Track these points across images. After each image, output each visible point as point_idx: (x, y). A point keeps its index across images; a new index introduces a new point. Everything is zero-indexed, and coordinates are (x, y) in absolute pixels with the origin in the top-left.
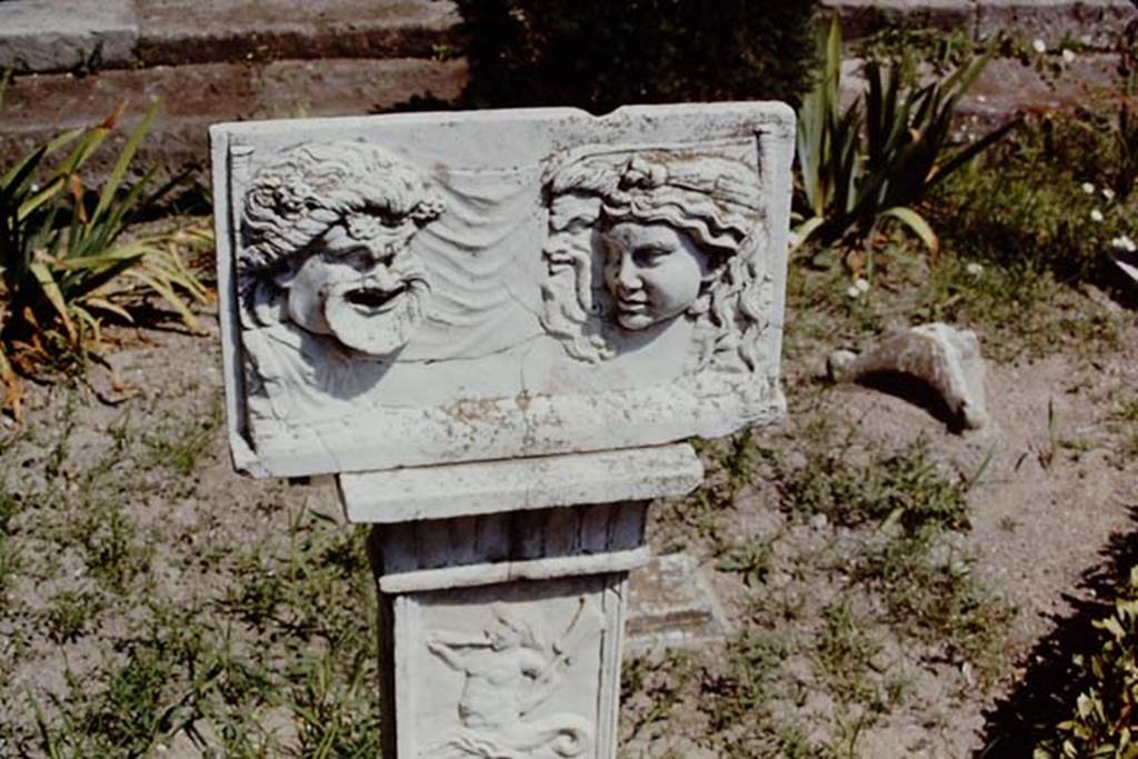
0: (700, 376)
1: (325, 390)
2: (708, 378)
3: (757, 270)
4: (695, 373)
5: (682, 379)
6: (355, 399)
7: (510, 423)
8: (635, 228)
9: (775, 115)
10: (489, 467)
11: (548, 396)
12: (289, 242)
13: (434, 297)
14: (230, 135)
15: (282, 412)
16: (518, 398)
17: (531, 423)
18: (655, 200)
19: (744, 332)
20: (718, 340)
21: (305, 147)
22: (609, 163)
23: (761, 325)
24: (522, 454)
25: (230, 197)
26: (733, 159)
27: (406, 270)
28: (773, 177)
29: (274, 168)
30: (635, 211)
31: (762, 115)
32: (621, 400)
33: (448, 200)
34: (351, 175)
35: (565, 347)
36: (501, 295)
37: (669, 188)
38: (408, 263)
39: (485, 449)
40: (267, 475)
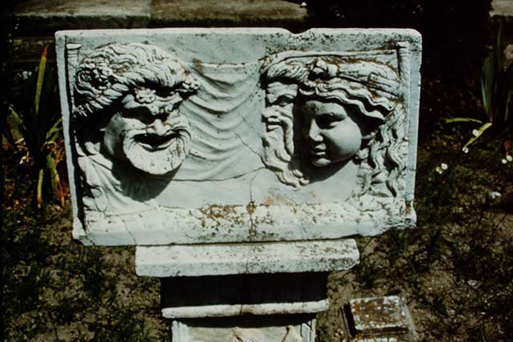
0: (362, 198)
1: (128, 195)
2: (367, 200)
3: (398, 133)
4: (359, 196)
5: (352, 199)
6: (147, 202)
7: (242, 221)
8: (318, 104)
9: (408, 37)
10: (228, 248)
11: (267, 206)
12: (99, 103)
13: (194, 142)
14: (66, 37)
15: (102, 207)
16: (248, 206)
17: (254, 222)
18: (330, 86)
19: (390, 172)
20: (374, 176)
21: (111, 46)
22: (303, 63)
23: (401, 168)
24: (248, 240)
25: (67, 75)
26: (382, 63)
27: (175, 124)
28: (408, 76)
29: (92, 58)
30: (318, 92)
31: (400, 36)
32: (312, 210)
33: (201, 82)
34: (138, 63)
35: (278, 176)
36: (237, 142)
37: (339, 79)
38: (176, 120)
39: (225, 236)
40: (92, 244)
